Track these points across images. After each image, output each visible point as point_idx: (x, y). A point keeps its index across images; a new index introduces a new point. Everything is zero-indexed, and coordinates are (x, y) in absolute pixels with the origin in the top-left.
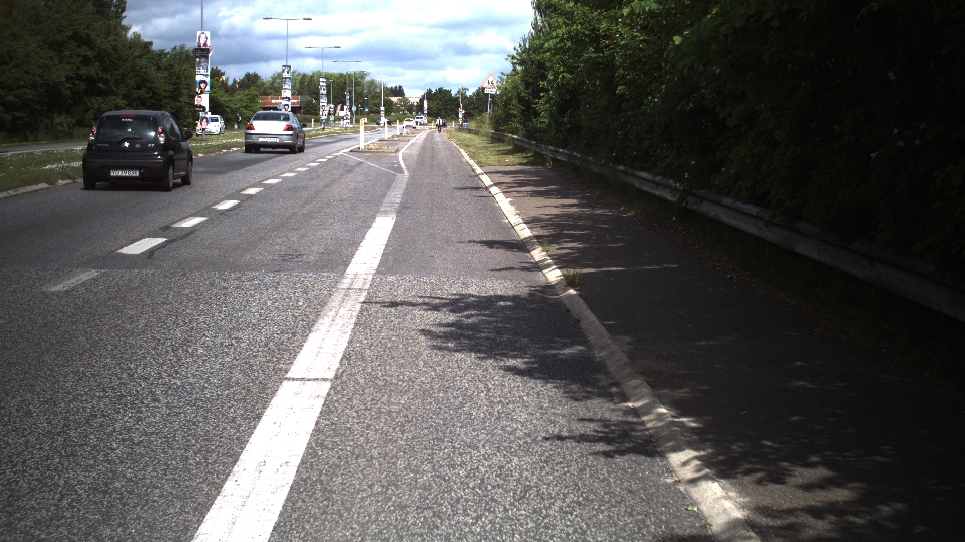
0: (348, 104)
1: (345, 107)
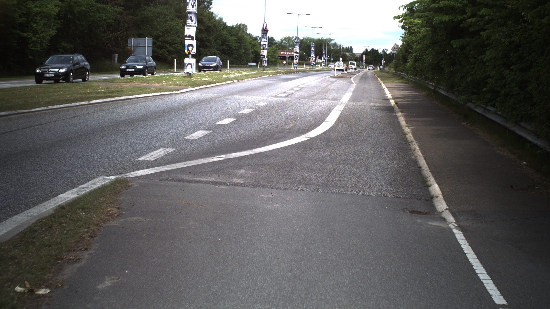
0: (324, 56)
1: (322, 57)
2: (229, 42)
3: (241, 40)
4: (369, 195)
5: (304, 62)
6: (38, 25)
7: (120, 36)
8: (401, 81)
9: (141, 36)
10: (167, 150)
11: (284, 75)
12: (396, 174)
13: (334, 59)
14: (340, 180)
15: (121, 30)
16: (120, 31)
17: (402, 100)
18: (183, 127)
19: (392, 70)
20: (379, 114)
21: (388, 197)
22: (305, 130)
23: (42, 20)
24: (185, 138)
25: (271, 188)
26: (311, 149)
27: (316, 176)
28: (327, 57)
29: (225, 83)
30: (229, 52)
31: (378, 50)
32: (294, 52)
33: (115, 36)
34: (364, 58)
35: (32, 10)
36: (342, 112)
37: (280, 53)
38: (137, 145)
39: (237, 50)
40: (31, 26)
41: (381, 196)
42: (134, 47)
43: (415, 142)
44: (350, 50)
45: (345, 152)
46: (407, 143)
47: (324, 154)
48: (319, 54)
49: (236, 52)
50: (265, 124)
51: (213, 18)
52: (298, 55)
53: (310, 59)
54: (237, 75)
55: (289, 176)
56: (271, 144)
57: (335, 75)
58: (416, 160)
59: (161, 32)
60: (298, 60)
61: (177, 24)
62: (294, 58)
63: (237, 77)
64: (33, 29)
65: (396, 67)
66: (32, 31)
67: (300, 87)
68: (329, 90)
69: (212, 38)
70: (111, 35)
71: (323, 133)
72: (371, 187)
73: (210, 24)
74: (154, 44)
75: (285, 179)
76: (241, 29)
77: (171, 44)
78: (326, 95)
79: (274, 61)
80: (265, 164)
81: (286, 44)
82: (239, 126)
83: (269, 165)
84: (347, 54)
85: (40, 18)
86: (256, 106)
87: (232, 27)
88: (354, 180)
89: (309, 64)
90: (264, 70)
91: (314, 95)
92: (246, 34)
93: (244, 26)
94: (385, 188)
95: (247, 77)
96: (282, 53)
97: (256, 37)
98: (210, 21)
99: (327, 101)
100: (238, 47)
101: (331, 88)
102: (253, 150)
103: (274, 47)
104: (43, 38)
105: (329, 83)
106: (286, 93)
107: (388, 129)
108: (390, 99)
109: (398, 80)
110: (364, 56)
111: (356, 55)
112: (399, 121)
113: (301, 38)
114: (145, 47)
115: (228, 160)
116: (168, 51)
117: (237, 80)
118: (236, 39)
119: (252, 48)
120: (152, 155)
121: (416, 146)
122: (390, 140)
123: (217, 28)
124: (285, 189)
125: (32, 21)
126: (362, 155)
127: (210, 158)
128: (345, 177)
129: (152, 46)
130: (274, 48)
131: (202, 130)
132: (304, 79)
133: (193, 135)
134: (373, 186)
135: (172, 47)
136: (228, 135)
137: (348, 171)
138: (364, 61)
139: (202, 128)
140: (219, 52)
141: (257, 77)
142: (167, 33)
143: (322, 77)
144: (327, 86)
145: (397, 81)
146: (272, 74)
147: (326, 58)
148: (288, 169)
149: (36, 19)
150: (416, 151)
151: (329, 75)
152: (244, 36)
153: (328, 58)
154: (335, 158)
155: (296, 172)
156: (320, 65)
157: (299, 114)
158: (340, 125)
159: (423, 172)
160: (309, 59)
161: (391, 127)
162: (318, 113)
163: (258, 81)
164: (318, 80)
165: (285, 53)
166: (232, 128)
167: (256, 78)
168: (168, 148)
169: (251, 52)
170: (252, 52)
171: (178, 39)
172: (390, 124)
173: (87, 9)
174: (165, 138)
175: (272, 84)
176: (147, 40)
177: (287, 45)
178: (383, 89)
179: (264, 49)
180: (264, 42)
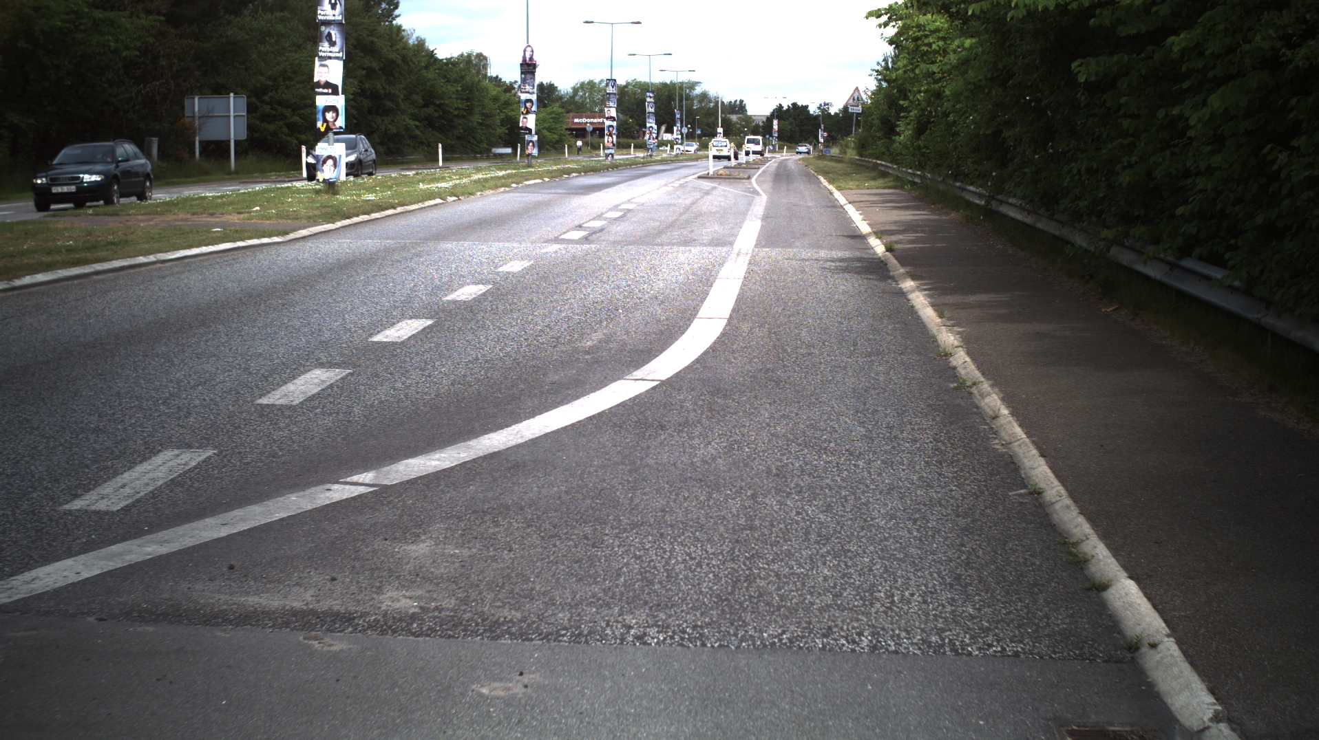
0: (679, 124)
1: (675, 128)
2: (443, 98)
3: (471, 92)
4: (896, 652)
5: (630, 141)
8: (880, 182)
10: (183, 456)
11: (581, 176)
12: (966, 530)
13: (702, 131)
14: (777, 576)
15: (162, 76)
16: (158, 80)
17: (901, 237)
18: (265, 359)
19: (852, 154)
20: (849, 285)
21: (970, 654)
22: (642, 351)
24: (260, 401)
25: (521, 635)
26: (662, 427)
27: (689, 554)
28: (686, 126)
29: (420, 206)
30: (443, 124)
31: (807, 107)
32: (604, 117)
33: (147, 92)
34: (776, 127)
36: (743, 285)
37: (571, 120)
38: (92, 437)
39: (464, 117)
41: (944, 653)
42: (199, 118)
43: (986, 386)
44: (739, 108)
45: (772, 435)
46: (963, 388)
47: (706, 445)
48: (666, 121)
49: (460, 121)
50: (521, 336)
51: (400, 40)
52: (615, 124)
53: (644, 133)
54: (457, 182)
55: (592, 560)
56: (532, 414)
57: (711, 173)
58: (1011, 457)
60: (614, 137)
62: (606, 132)
63: (455, 186)
65: (862, 147)
67: (621, 210)
68: (701, 215)
71: (697, 361)
72: (893, 602)
75: (579, 580)
76: (474, 63)
78: (692, 231)
79: (558, 142)
80: (507, 508)
81: (586, 98)
82: (438, 345)
83: (522, 509)
84: (734, 118)
86: (498, 274)
87: (450, 62)
88: (826, 571)
89: (642, 146)
90: (529, 166)
91: (661, 232)
94: (949, 609)
95: (483, 185)
96: (576, 120)
97: (511, 84)
99: (698, 248)
100: (465, 110)
101: (704, 209)
102: (473, 443)
103: (556, 107)
105: (697, 195)
106: (586, 229)
107: (889, 338)
108: (869, 234)
109: (874, 179)
110: (775, 122)
111: (754, 120)
112: (913, 307)
113: (621, 82)
114: (229, 116)
115: (382, 493)
116: (288, 125)
117: (455, 196)
118: (460, 89)
119: (501, 111)
120: (123, 486)
121: (993, 401)
122: (905, 379)
123: (411, 63)
124: (577, 638)
126: (832, 445)
127: (319, 488)
128: (789, 554)
129: (244, 114)
130: (555, 109)
131: (321, 365)
132: (630, 185)
133: (291, 387)
134: (901, 600)
136: (399, 385)
137: (797, 523)
138: (776, 135)
139: (324, 360)
140: (417, 123)
143: (679, 180)
144: (693, 203)
145: (872, 183)
146: (550, 175)
147: (683, 131)
148: (588, 530)
150: (1002, 421)
151: (694, 171)
152: (480, 81)
153: (689, 129)
154: (746, 465)
155: (617, 543)
156: (669, 148)
157: (621, 297)
158: (745, 327)
159: (1055, 516)
160: (641, 132)
161: (895, 329)
162: (677, 289)
163: (511, 194)
164: (669, 188)
165: (584, 120)
166: (417, 354)
167: (507, 189)
168: (190, 446)
169: (498, 121)
170: (502, 121)
172: (889, 317)
174: (195, 406)
175: (548, 204)
176: (231, 100)
177: (588, 100)
178: (842, 206)
179: (528, 112)
180: (529, 95)
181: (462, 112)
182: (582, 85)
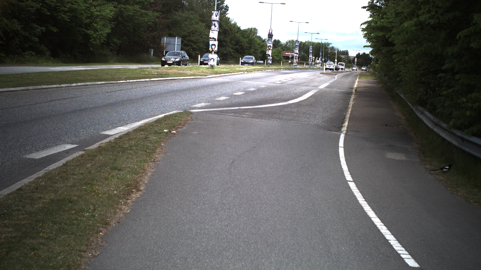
0: (321, 57)
2: (242, 43)
3: (251, 41)
4: (310, 124)
5: (304, 62)
6: (97, 25)
7: (156, 36)
9: (171, 35)
11: (284, 70)
15: (158, 30)
16: (156, 31)
18: (213, 94)
20: (340, 95)
22: (287, 100)
23: (100, 21)
24: (216, 99)
25: (261, 119)
26: (287, 108)
29: (238, 73)
30: (241, 51)
32: (295, 53)
33: (153, 35)
34: (356, 61)
35: (94, 13)
37: (284, 53)
38: (189, 101)
40: (93, 25)
41: (316, 125)
42: (166, 44)
43: (351, 108)
44: (345, 53)
46: (347, 108)
48: (318, 56)
49: (247, 51)
50: (263, 96)
51: (229, 23)
52: (298, 55)
55: (272, 116)
56: (265, 105)
58: (346, 115)
59: (188, 33)
61: (201, 26)
63: (247, 69)
64: (94, 28)
66: (93, 29)
67: (292, 79)
68: (314, 81)
69: (228, 39)
70: (150, 34)
72: (313, 122)
73: (226, 28)
74: (182, 42)
75: (269, 117)
76: (253, 31)
77: (195, 43)
78: (310, 84)
79: (278, 60)
81: (291, 46)
82: (246, 96)
83: (262, 112)
85: (99, 20)
86: (259, 87)
87: (245, 31)
88: (305, 119)
89: (308, 64)
91: (301, 84)
92: (256, 36)
93: (255, 29)
94: (320, 123)
95: (255, 70)
96: (286, 53)
98: (227, 25)
99: (309, 87)
100: (249, 47)
101: (316, 80)
102: (254, 106)
103: (279, 48)
104: (101, 35)
105: (317, 77)
106: (282, 81)
107: (340, 102)
108: (355, 88)
110: (356, 59)
111: (349, 58)
112: (350, 99)
114: (175, 44)
115: (240, 109)
116: (192, 48)
117: (247, 72)
118: (248, 40)
119: (261, 49)
120: (199, 105)
122: (337, 107)
123: (232, 31)
124: (268, 120)
125: (94, 22)
126: (316, 111)
127: (230, 108)
128: (301, 118)
129: (180, 44)
131: (224, 96)
132: (298, 74)
135: (196, 45)
136: (240, 100)
137: (304, 116)
140: (233, 51)
141: (262, 71)
142: (192, 34)
143: (314, 73)
146: (274, 69)
147: (323, 59)
149: (96, 21)
150: (348, 112)
152: (254, 38)
154: (299, 112)
157: (286, 93)
158: (311, 99)
159: (345, 119)
162: (299, 93)
164: (309, 75)
165: (289, 54)
166: (243, 97)
168: (206, 103)
169: (259, 52)
170: (261, 52)
171: (201, 39)
172: (344, 100)
173: (134, 14)
174: (204, 99)
176: (176, 39)
178: (355, 83)
179: (269, 50)
180: (270, 44)
181: (248, 48)
182: (290, 41)
